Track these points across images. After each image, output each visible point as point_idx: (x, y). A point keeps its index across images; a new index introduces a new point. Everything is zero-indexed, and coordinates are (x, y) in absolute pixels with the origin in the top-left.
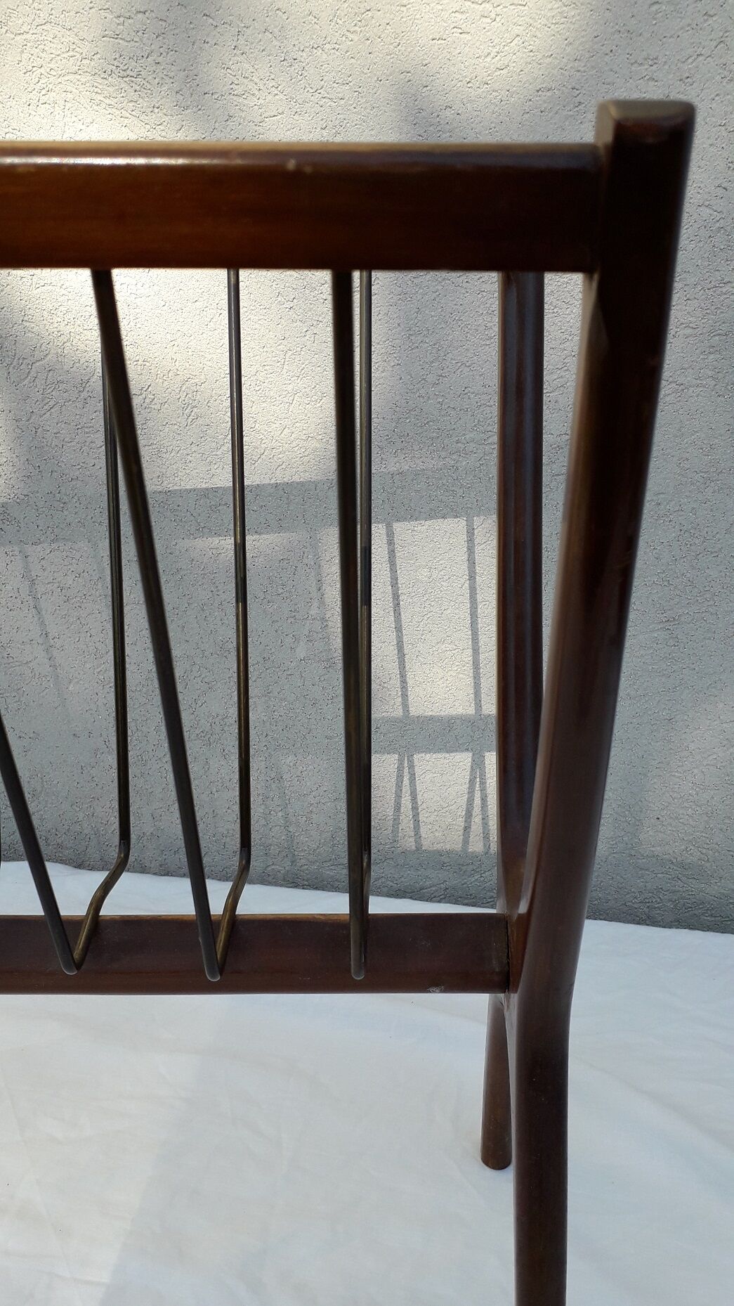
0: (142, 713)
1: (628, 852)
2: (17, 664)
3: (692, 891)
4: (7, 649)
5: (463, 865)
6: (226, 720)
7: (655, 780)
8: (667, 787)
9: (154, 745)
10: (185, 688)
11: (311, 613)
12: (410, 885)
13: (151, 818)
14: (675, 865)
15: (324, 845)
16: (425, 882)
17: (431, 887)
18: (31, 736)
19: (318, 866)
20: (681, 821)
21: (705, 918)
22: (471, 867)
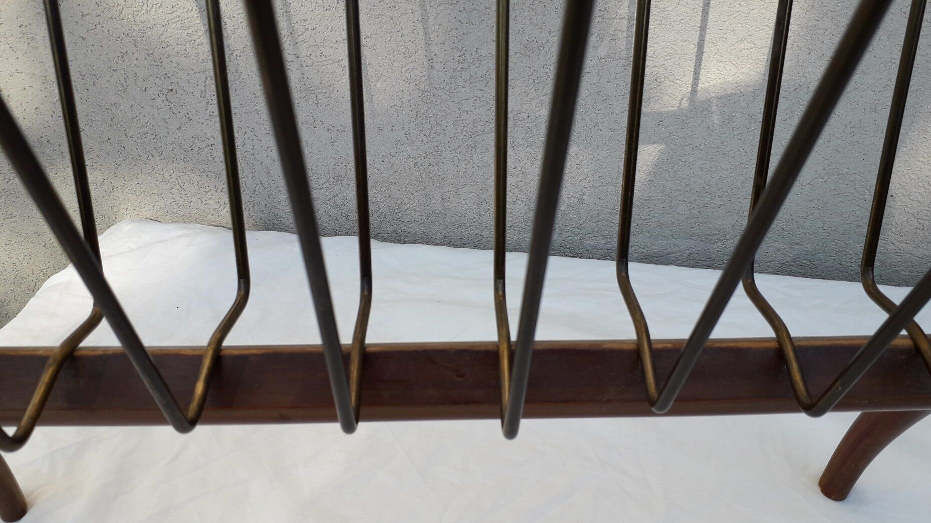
0: (443, 109)
1: (856, 223)
2: (329, 62)
3: (900, 253)
4: (320, 48)
5: (710, 235)
6: (519, 115)
7: (901, 164)
8: (908, 170)
9: (451, 138)
10: (486, 86)
11: (620, 12)
12: (659, 251)
13: (441, 200)
14: (893, 233)
15: (589, 220)
16: (673, 249)
17: (677, 252)
18: (339, 128)
19: (581, 237)
20: (911, 197)
21: (904, 273)
22: (717, 237)
